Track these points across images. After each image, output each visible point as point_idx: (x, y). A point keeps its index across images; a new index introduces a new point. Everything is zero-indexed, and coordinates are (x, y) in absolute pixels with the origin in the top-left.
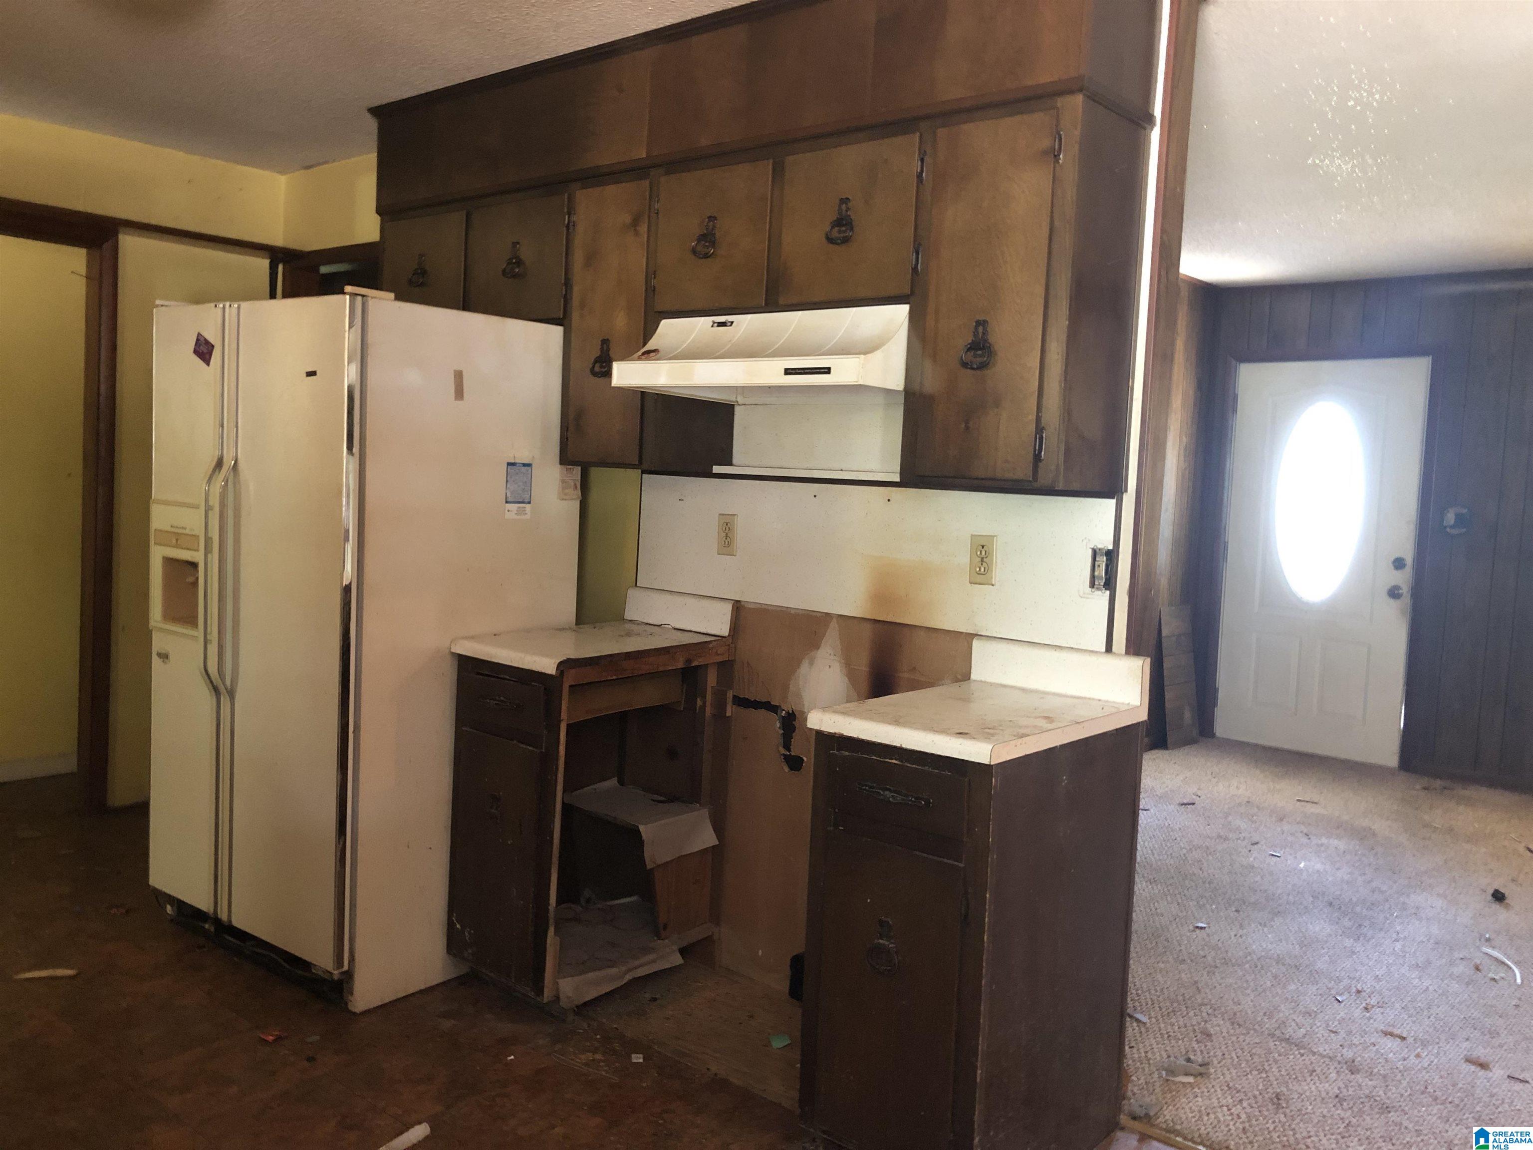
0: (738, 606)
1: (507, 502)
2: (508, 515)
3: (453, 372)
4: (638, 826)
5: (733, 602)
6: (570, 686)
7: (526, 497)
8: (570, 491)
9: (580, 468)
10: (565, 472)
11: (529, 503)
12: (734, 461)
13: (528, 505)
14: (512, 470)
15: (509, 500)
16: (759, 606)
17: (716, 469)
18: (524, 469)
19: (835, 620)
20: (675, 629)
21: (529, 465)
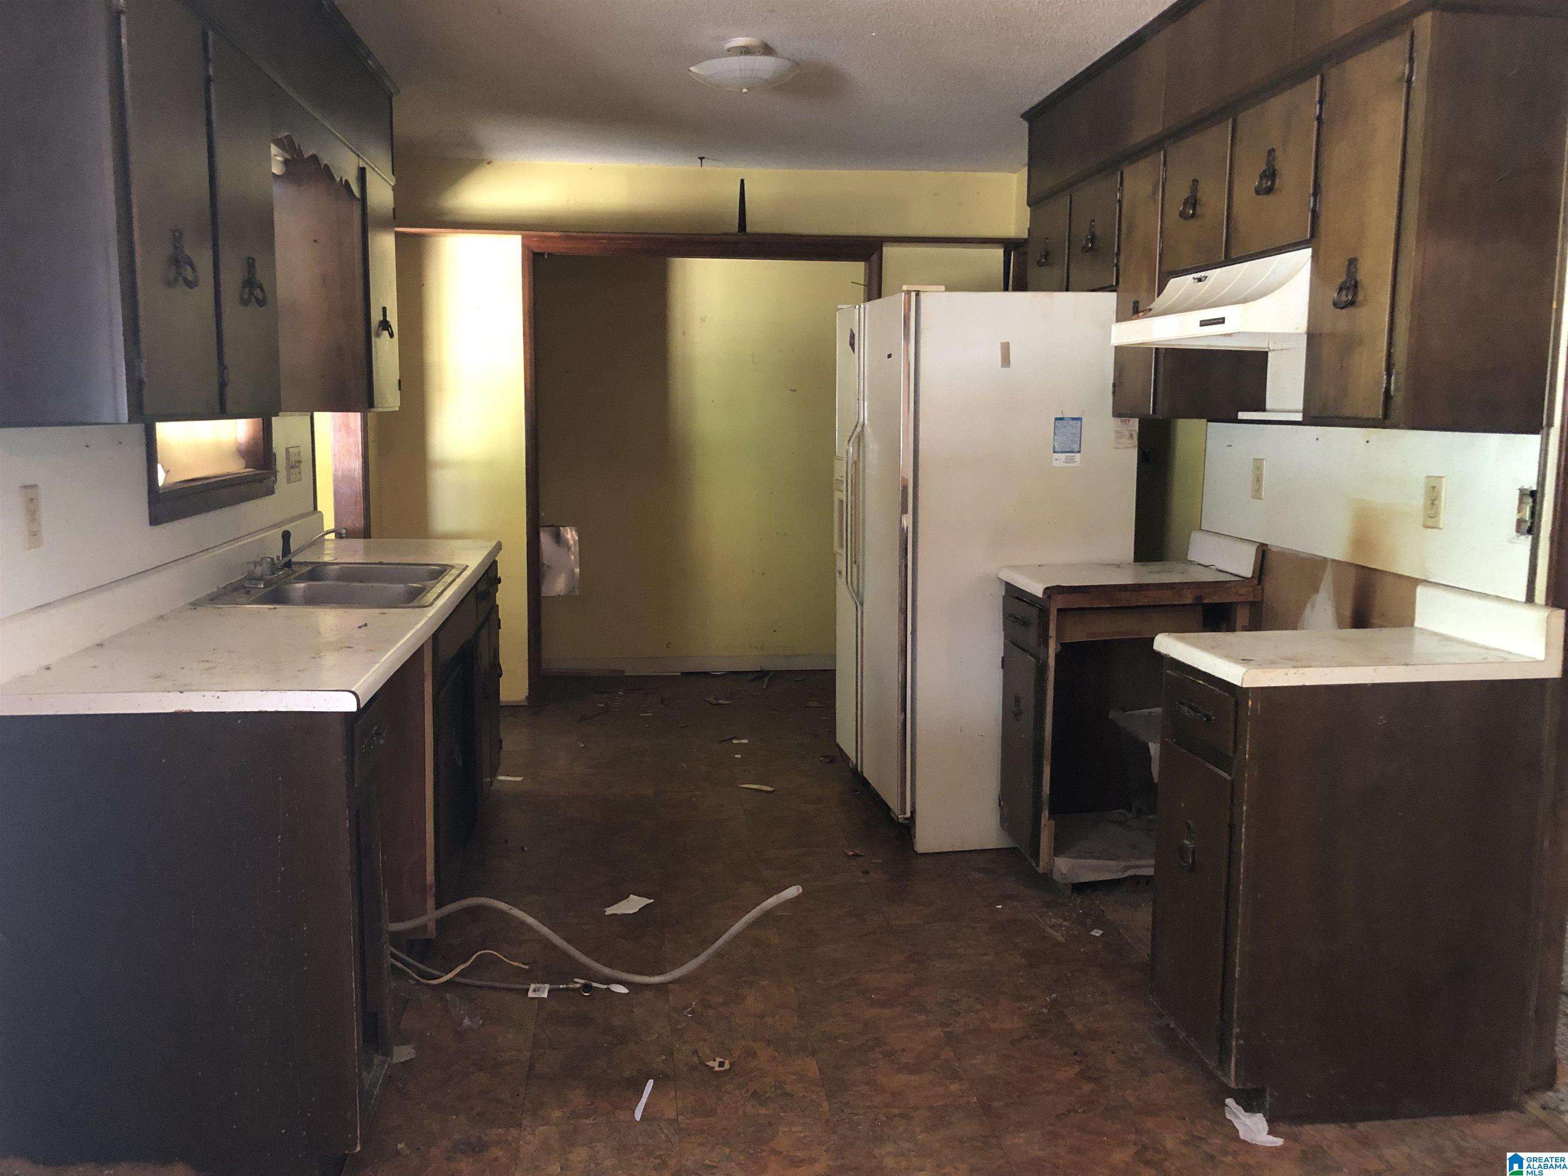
0: (1263, 551)
1: (1054, 452)
2: (1056, 464)
3: (999, 345)
4: (1148, 743)
5: (1258, 544)
6: (1059, 610)
7: (1076, 448)
8: (1125, 441)
9: (1137, 420)
10: (1120, 424)
11: (1079, 452)
12: (1268, 407)
13: (1078, 455)
14: (1059, 423)
15: (1057, 449)
16: (1279, 549)
17: (1242, 415)
18: (1073, 423)
19: (1330, 564)
20: (1218, 570)
21: (1079, 419)
